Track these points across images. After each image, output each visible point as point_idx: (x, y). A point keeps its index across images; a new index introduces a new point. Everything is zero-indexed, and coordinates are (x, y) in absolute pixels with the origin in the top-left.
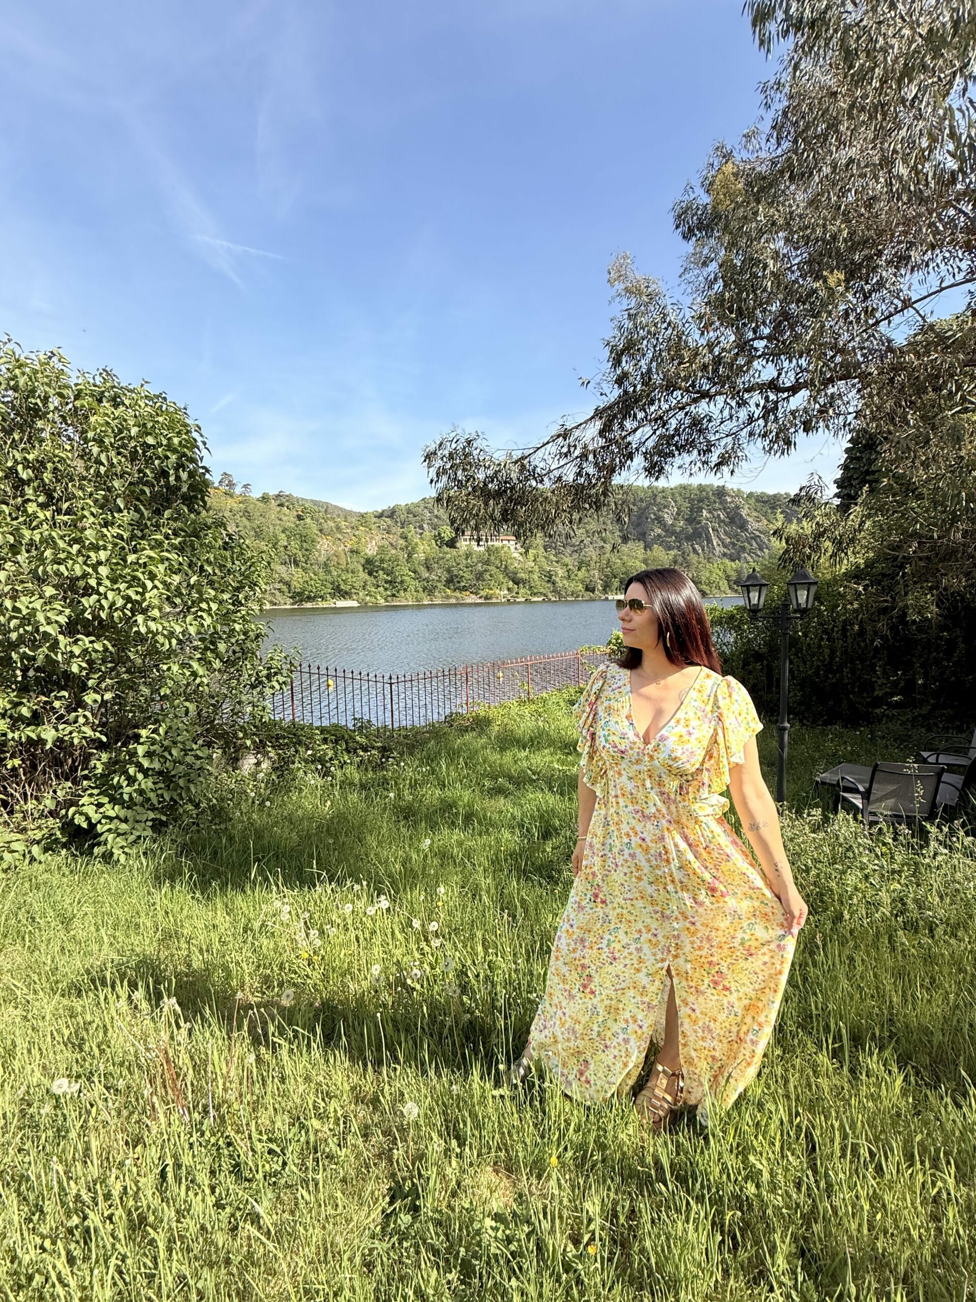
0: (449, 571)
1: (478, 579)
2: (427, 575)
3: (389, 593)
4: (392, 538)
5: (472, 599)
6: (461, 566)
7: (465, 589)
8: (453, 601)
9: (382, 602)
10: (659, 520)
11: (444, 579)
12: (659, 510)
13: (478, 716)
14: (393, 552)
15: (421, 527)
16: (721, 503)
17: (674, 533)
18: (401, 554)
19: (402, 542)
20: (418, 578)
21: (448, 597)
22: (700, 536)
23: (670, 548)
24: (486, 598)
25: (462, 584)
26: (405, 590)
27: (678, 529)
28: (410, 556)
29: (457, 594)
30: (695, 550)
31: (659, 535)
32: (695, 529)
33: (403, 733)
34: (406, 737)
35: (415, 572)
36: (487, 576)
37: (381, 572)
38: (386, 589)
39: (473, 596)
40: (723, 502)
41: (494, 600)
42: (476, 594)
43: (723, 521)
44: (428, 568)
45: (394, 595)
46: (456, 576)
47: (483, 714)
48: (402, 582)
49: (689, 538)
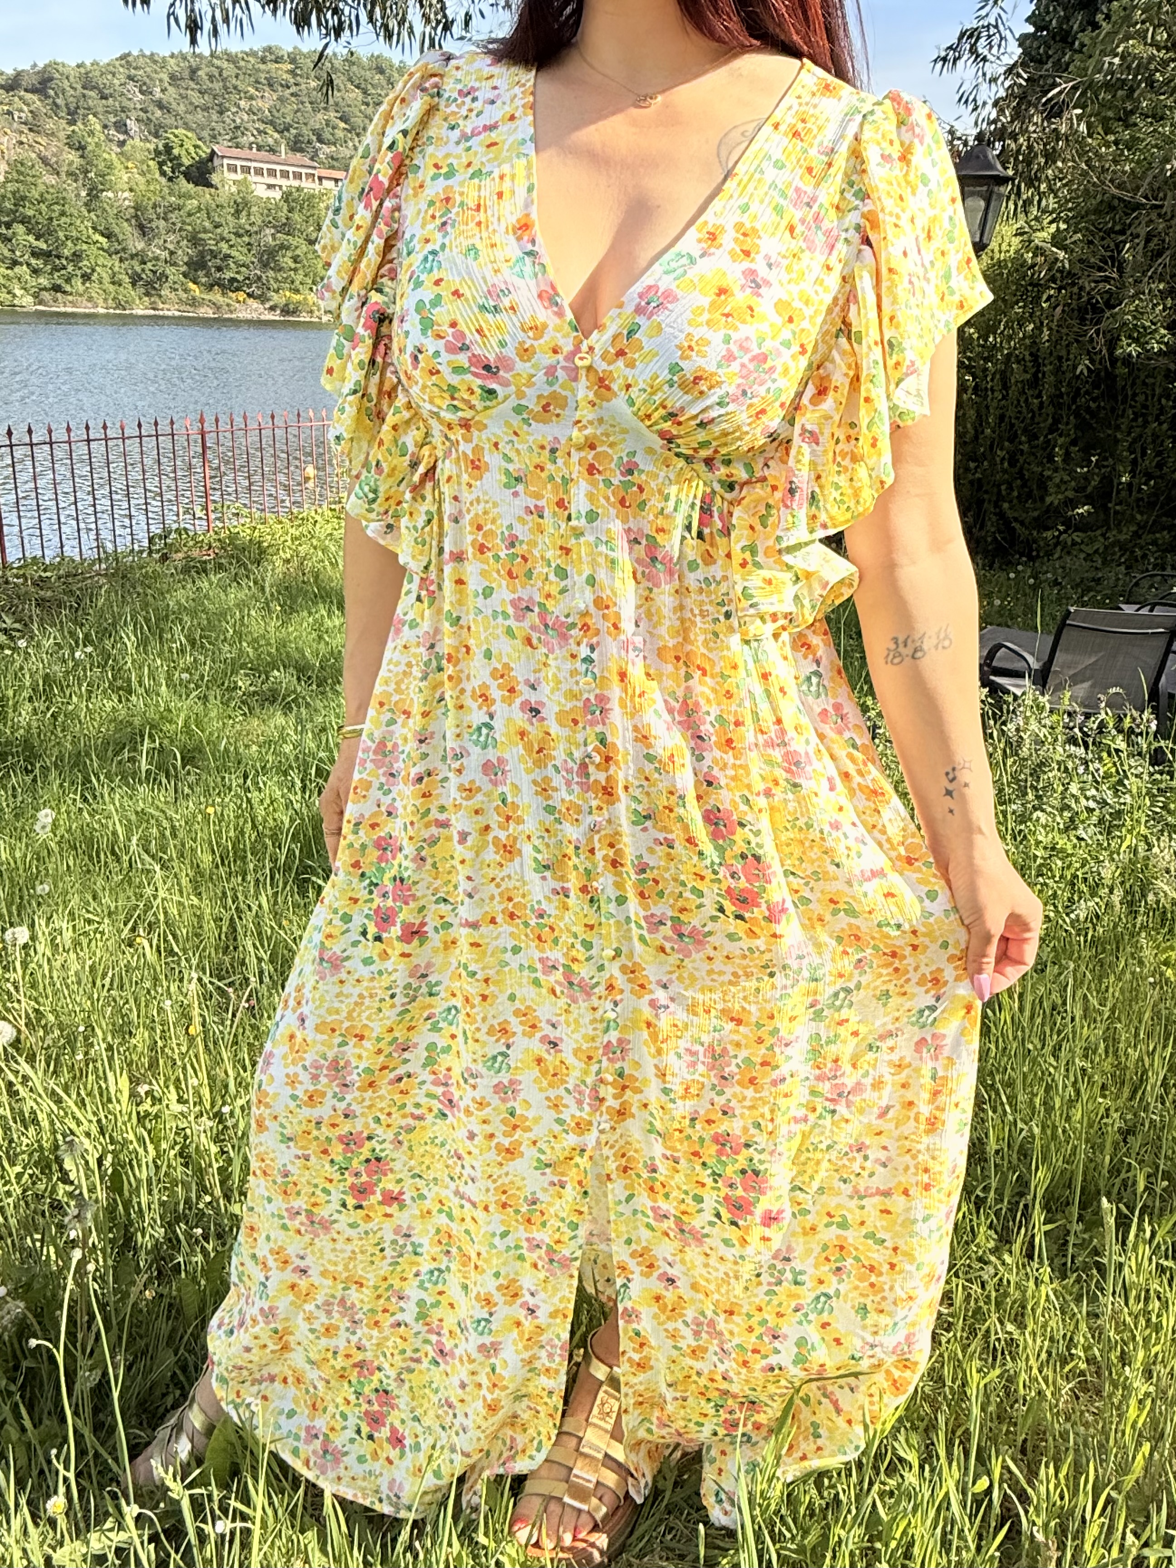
0: (194, 240)
1: (265, 265)
2: (140, 245)
3: (44, 281)
4: (51, 147)
5: (253, 310)
6: (225, 231)
7: (233, 285)
8: (207, 312)
9: (27, 301)
11: (181, 257)
13: (233, 537)
14: (52, 180)
15: (121, 126)
18: (71, 186)
19: (72, 157)
20: (120, 252)
21: (194, 302)
24: (286, 311)
25: (228, 275)
26: (86, 277)
28: (94, 194)
29: (216, 296)
33: (34, 572)
34: (39, 584)
35: (108, 235)
36: (286, 261)
37: (20, 229)
38: (35, 272)
39: (254, 304)
41: (304, 317)
42: (262, 298)
44: (142, 229)
45: (57, 288)
46: (214, 255)
47: (245, 534)
48: (77, 257)
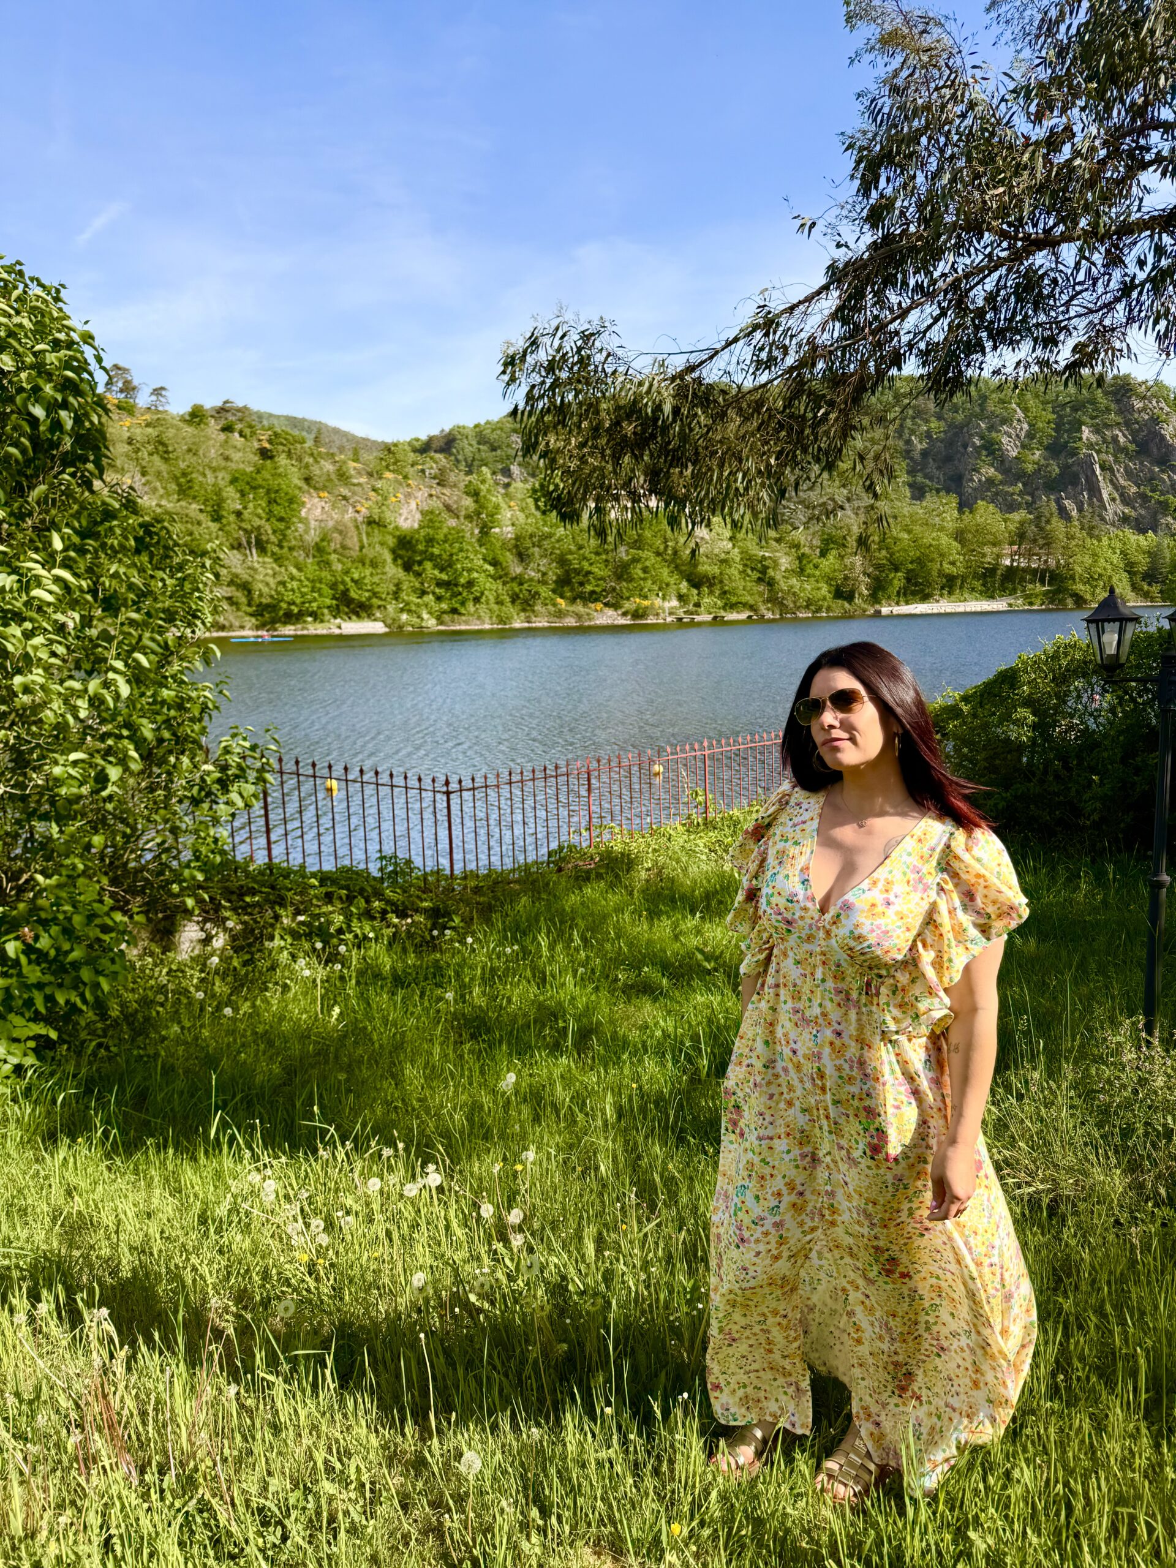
0: (562, 561)
1: (619, 578)
2: (519, 570)
3: (444, 606)
4: (450, 495)
5: (608, 617)
6: (586, 552)
7: (593, 597)
8: (571, 622)
9: (431, 623)
10: (991, 448)
11: (552, 577)
12: (992, 428)
13: (609, 852)
14: (452, 522)
15: (507, 472)
16: (1120, 412)
17: (1020, 476)
18: (467, 526)
19: (468, 502)
20: (501, 575)
21: (560, 614)
22: (1074, 481)
23: (1011, 507)
24: (636, 615)
25: (589, 588)
26: (477, 600)
27: (1030, 468)
28: (485, 530)
29: (579, 608)
30: (1063, 513)
31: (990, 481)
32: (1065, 468)
33: (472, 883)
34: (477, 890)
35: (495, 563)
36: (637, 572)
37: (428, 565)
38: (439, 599)
39: (610, 612)
40: (1125, 410)
41: (651, 620)
42: (615, 606)
43: (1124, 450)
44: (522, 557)
45: (454, 611)
46: (577, 572)
47: (618, 848)
48: (470, 584)
49: (1054, 486)
